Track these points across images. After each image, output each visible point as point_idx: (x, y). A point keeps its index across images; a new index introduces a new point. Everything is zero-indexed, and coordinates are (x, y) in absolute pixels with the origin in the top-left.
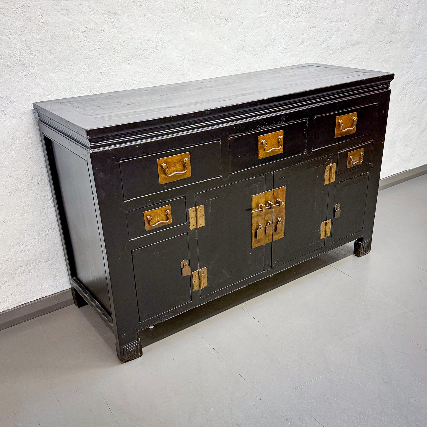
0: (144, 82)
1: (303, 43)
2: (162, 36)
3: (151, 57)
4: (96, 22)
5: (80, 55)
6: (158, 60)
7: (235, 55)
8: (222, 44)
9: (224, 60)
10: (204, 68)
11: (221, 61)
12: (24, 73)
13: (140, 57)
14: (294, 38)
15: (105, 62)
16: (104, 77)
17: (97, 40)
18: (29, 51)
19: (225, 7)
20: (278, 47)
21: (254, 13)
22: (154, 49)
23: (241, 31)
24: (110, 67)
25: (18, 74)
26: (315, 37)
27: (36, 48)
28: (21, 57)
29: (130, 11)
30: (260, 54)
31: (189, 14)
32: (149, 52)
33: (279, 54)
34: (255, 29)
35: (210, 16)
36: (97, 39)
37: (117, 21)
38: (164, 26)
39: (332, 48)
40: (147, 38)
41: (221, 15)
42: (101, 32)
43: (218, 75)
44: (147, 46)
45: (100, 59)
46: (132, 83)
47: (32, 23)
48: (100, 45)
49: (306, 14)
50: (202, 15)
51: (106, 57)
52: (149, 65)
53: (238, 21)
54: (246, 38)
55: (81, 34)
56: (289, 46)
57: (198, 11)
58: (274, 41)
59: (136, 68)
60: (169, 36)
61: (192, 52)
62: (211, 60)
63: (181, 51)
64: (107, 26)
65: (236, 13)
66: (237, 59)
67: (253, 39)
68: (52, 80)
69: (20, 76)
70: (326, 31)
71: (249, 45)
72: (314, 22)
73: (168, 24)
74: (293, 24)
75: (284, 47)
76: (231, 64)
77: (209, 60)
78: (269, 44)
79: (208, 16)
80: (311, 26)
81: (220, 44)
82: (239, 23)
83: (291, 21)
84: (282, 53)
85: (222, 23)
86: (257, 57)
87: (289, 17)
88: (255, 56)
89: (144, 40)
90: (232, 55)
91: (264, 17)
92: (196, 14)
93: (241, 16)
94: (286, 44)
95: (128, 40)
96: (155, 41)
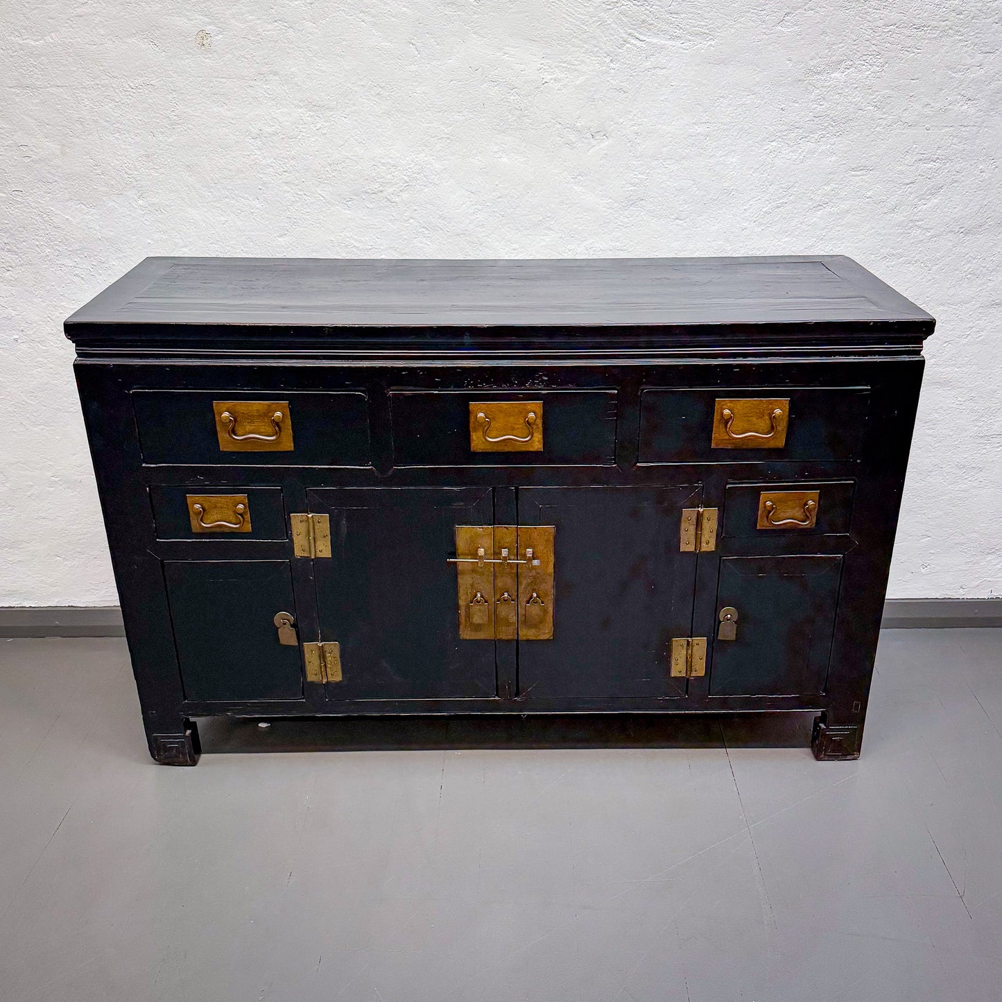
0: (382, 248)
1: (824, 206)
2: (426, 159)
3: (397, 200)
4: (280, 119)
5: (245, 181)
6: (415, 208)
7: (616, 216)
8: (582, 188)
9: (584, 224)
10: (530, 235)
11: (574, 224)
12: (140, 202)
13: (374, 196)
14: (795, 189)
15: (298, 199)
16: (294, 227)
17: (281, 156)
18: (151, 164)
20: (745, 208)
21: (674, 123)
22: (406, 185)
23: (635, 163)
24: (309, 210)
25: (130, 203)
26: (869, 194)
27: (162, 159)
28: (136, 173)
29: (354, 104)
30: (687, 220)
31: (495, 118)
32: (395, 189)
33: (746, 225)
34: (673, 161)
36: (281, 154)
37: (325, 122)
38: (433, 137)
39: (929, 227)
40: (390, 160)
41: (578, 124)
42: (291, 140)
43: (566, 255)
44: (389, 176)
45: (288, 192)
46: (354, 246)
47: (158, 115)
48: (288, 165)
49: (838, 134)
50: (528, 120)
51: (300, 190)
52: (394, 215)
53: (626, 139)
54: (648, 180)
55: (250, 141)
56: (779, 207)
57: (518, 112)
58: (733, 193)
59: (364, 218)
60: (445, 160)
61: (501, 199)
62: (548, 219)
63: (472, 193)
64: (304, 130)
65: (622, 120)
66: (621, 224)
67: (668, 183)
68: (192, 221)
69: (133, 207)
70: (907, 181)
71: (657, 195)
72: (864, 155)
73: (443, 136)
74: (796, 157)
75: (764, 210)
76: (603, 234)
77: (544, 219)
78: (715, 198)
79: (544, 125)
80: (854, 166)
81: (576, 188)
82: (629, 145)
83: (790, 149)
84: (754, 222)
85: (583, 142)
86: (678, 225)
87: (783, 139)
88: (671, 223)
89: (383, 164)
90: (605, 214)
91: (702, 135)
92: (514, 118)
93: (636, 128)
94: (770, 203)
95: (347, 161)
96: (410, 168)
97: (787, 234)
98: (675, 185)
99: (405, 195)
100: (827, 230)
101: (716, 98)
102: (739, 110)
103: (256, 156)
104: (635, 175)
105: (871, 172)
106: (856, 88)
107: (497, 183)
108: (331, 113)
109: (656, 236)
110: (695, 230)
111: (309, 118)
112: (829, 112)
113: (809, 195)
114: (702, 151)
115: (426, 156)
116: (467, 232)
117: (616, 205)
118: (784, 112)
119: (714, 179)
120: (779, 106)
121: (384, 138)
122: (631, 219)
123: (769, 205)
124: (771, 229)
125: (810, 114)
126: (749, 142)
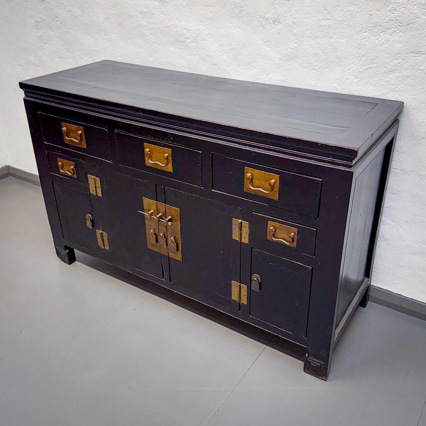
1: (394, 72)
2: (202, 28)
3: (191, 46)
4: (149, 6)
6: (198, 50)
7: (283, 64)
8: (268, 48)
9: (268, 66)
10: (245, 69)
11: (264, 66)
13: (182, 43)
14: (377, 61)
15: (155, 41)
17: (149, 22)
18: (108, 22)
19: (273, 7)
20: (349, 68)
21: (312, 18)
22: (194, 39)
23: (292, 38)
25: (102, 37)
26: (421, 68)
28: (103, 25)
29: (175, 1)
30: (318, 71)
31: (230, 10)
32: (190, 41)
33: (349, 77)
34: (312, 39)
35: (254, 15)
37: (164, 8)
38: (205, 18)
40: (188, 27)
41: (266, 16)
42: (153, 15)
43: (260, 81)
44: (188, 35)
45: (152, 38)
47: (110, 2)
48: (152, 26)
49: (403, 31)
50: (244, 13)
51: (156, 38)
52: (190, 52)
53: (288, 25)
54: (299, 48)
55: (139, 15)
56: (368, 69)
57: (240, 8)
58: (342, 59)
59: (179, 52)
60: (210, 29)
61: (232, 50)
62: (253, 62)
63: (220, 45)
64: (157, 11)
65: (286, 15)
66: (286, 68)
71: (303, 56)
72: (419, 45)
73: (209, 18)
74: (378, 42)
75: (359, 70)
76: (278, 73)
77: (251, 61)
78: (333, 61)
79: (251, 15)
80: (412, 51)
81: (265, 48)
82: (290, 28)
83: (375, 37)
84: (354, 76)
85: (269, 25)
86: (314, 73)
87: (371, 32)
88: (310, 71)
89: (185, 29)
90: (279, 63)
91: (327, 26)
92: (238, 11)
93: (293, 20)
94: (363, 67)
95: (173, 26)
96: (196, 32)
97: (372, 85)
98: (312, 51)
99: (194, 44)
100: (395, 86)
101: (334, 6)
102: (347, 14)
103: (141, 21)
104: (293, 44)
105: (423, 55)
106: (415, 4)
107: (231, 42)
108: (167, 4)
109: (303, 77)
110: (322, 76)
111: (159, 6)
112: (398, 18)
113: (385, 65)
114: (326, 35)
115: (202, 27)
116: (218, 64)
117: (283, 58)
118: (371, 16)
119: (332, 50)
120: (369, 13)
121: (186, 17)
122: (291, 66)
123: (362, 68)
124: (363, 81)
125: (387, 18)
126: (352, 32)
